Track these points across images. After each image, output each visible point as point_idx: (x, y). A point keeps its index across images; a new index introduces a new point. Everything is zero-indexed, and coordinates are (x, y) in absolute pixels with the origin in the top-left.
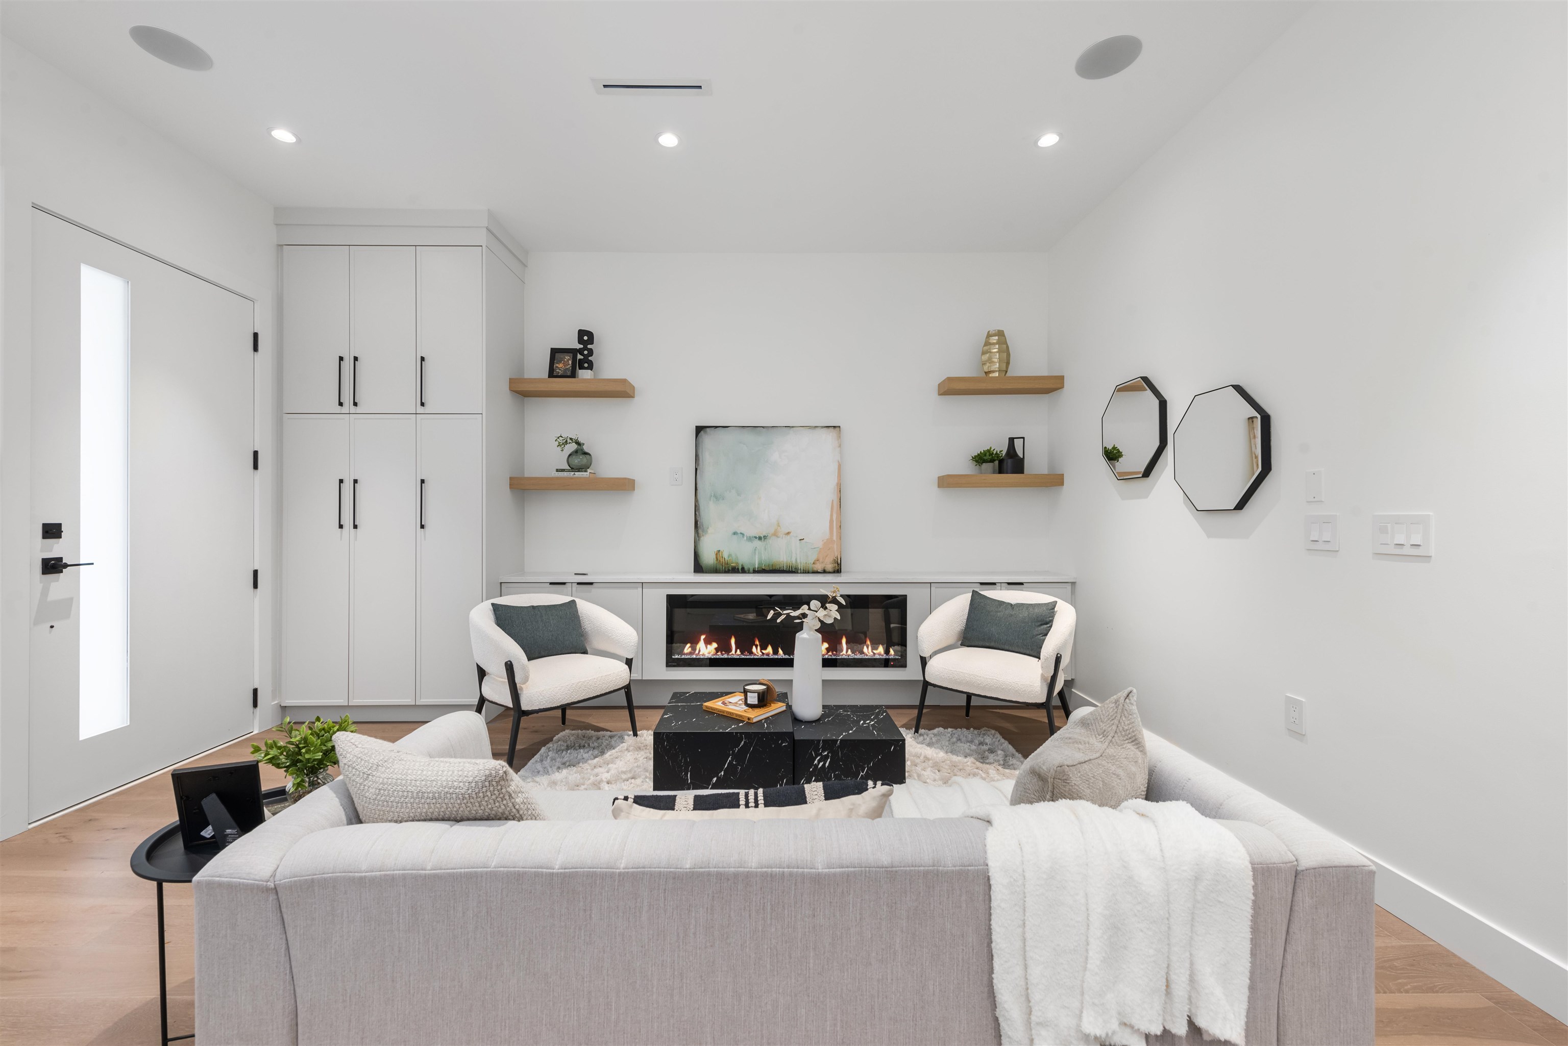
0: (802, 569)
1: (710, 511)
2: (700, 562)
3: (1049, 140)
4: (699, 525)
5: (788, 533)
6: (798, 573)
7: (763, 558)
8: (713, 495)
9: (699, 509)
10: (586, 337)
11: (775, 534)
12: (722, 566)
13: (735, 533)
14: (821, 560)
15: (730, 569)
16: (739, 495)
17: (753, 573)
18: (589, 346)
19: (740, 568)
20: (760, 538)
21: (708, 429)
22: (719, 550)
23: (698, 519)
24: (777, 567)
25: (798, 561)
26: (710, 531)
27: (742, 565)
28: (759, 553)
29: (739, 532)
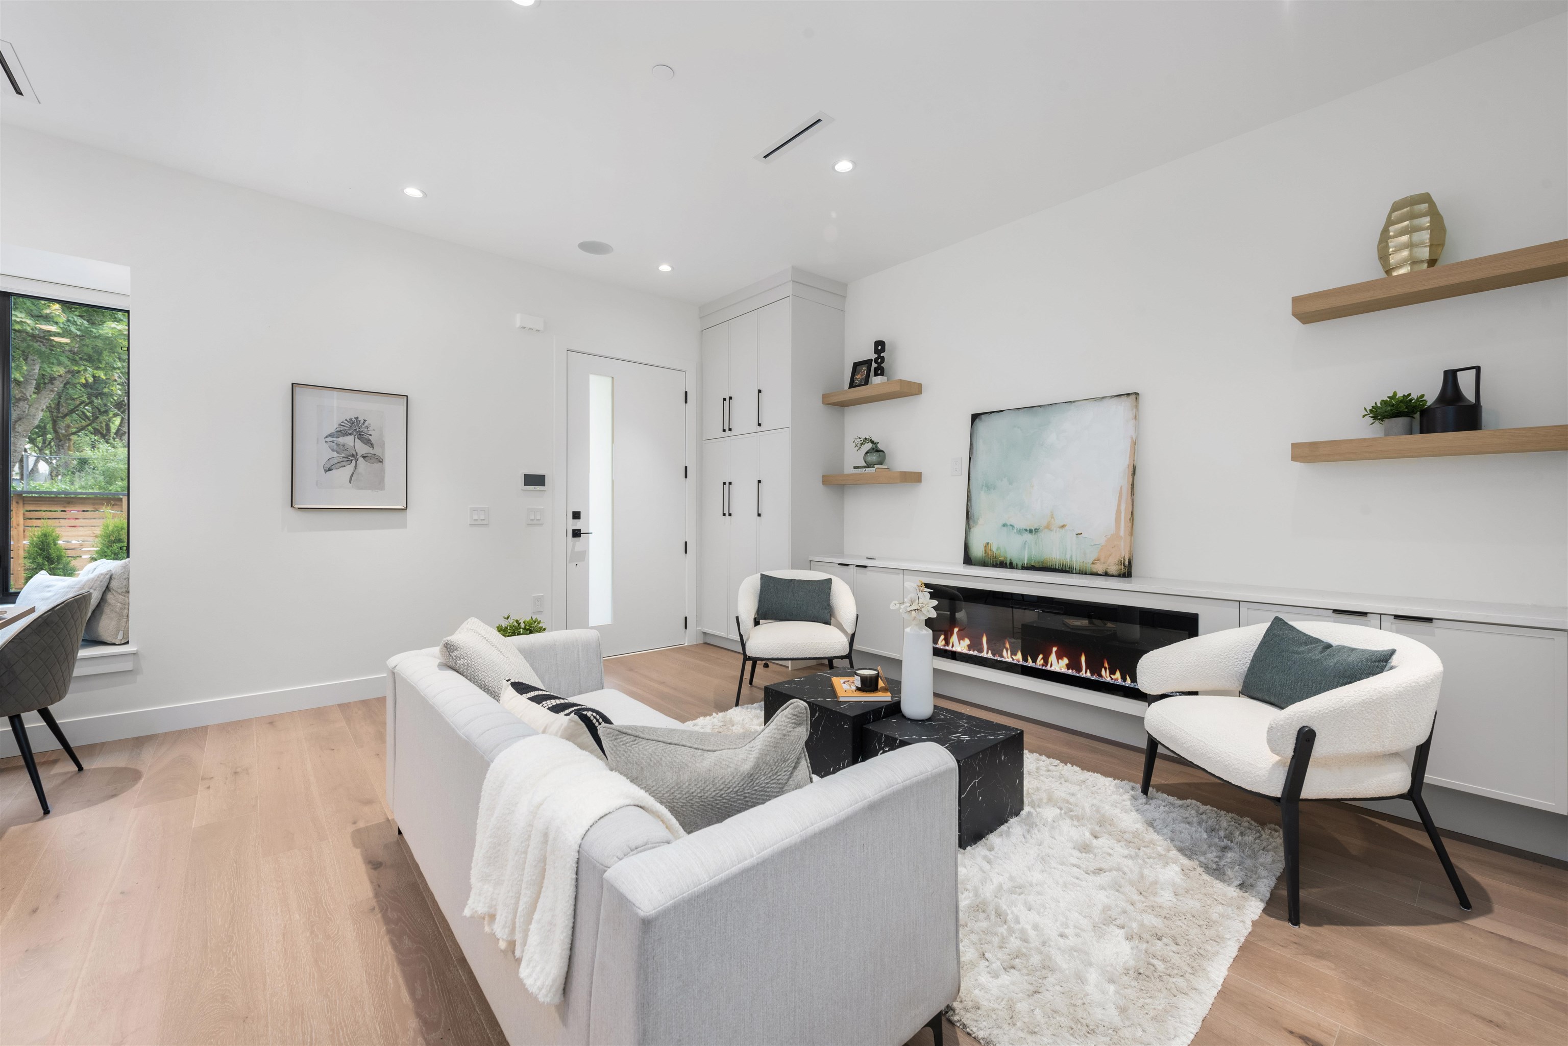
0: (1078, 568)
1: (981, 501)
2: (969, 554)
4: (970, 516)
5: (1063, 526)
6: (1072, 573)
7: (1033, 553)
8: (984, 484)
9: (970, 500)
10: (880, 346)
11: (1048, 527)
12: (991, 559)
13: (1004, 525)
14: (1102, 560)
15: (998, 563)
16: (1010, 483)
17: (1022, 569)
18: (882, 355)
19: (1008, 563)
20: (1031, 531)
21: (983, 416)
22: (987, 542)
23: (969, 509)
24: (1049, 565)
25: (1074, 559)
26: (981, 521)
27: (1010, 560)
28: (1028, 548)
29: (1009, 524)
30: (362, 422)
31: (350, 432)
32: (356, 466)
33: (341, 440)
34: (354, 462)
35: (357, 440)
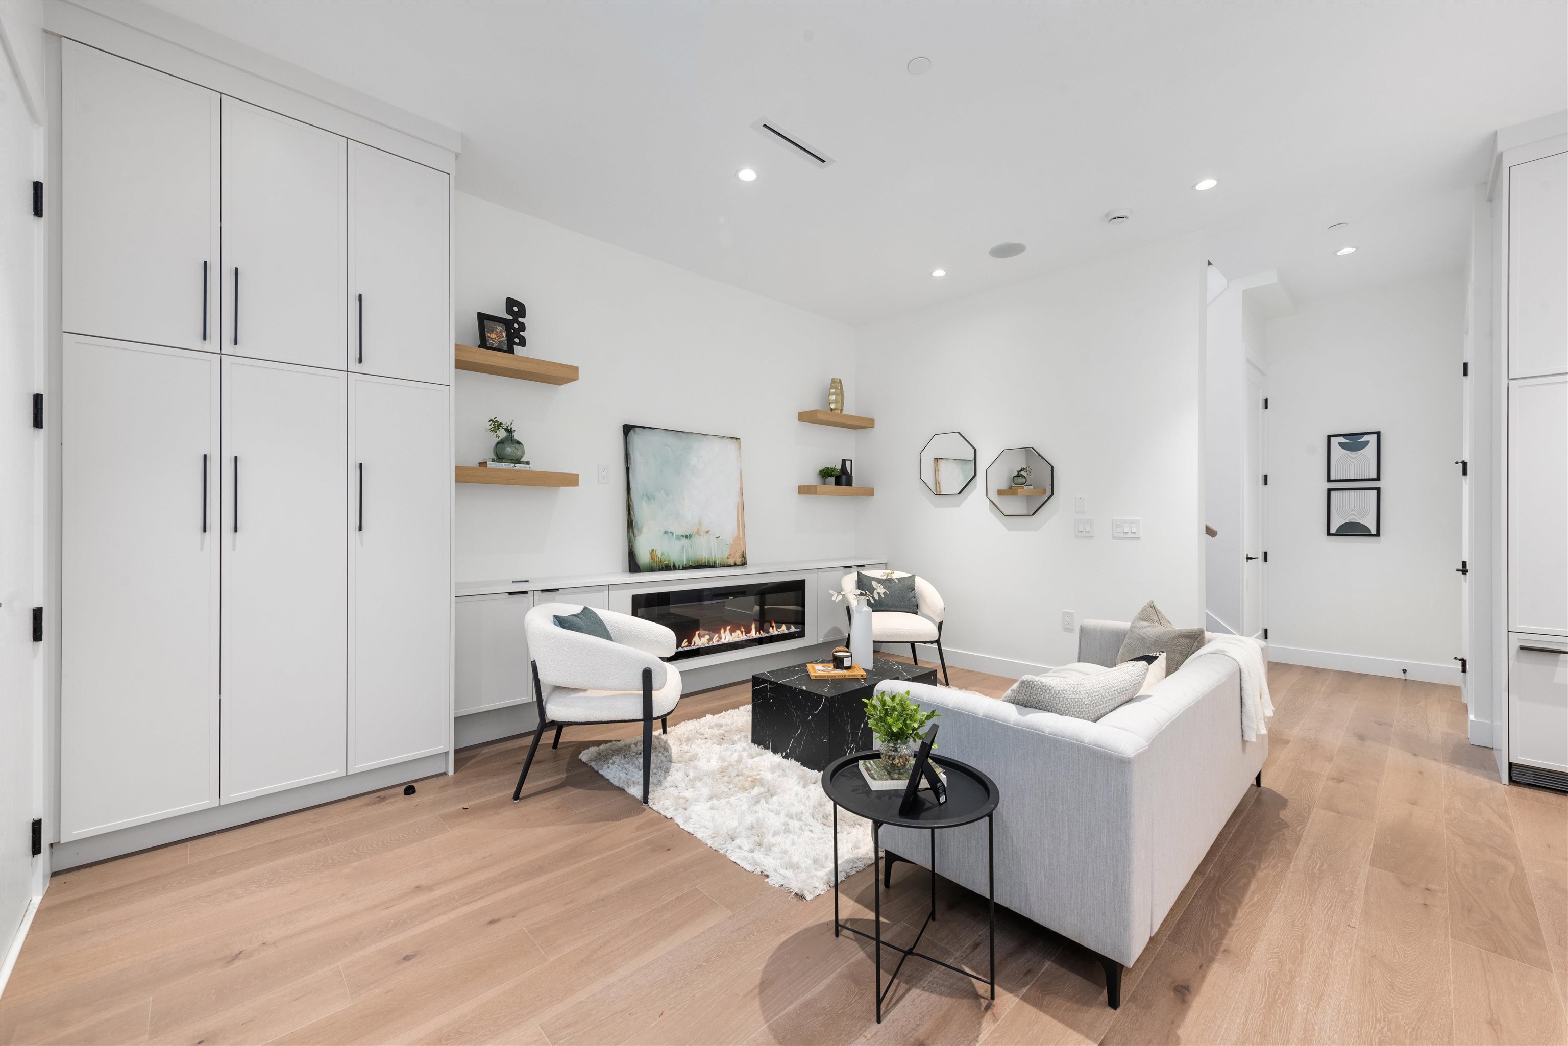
0: (719, 563)
1: (642, 510)
2: (634, 562)
3: (939, 273)
4: (634, 525)
5: (708, 532)
6: (716, 567)
7: (690, 555)
8: (645, 495)
9: (631, 509)
10: (516, 308)
11: (698, 533)
12: (657, 564)
13: (666, 532)
14: (732, 556)
15: (664, 567)
16: (667, 495)
17: (683, 569)
18: (520, 320)
19: (672, 565)
20: (686, 537)
21: (637, 429)
22: (653, 548)
23: (632, 518)
24: (701, 563)
25: (717, 557)
26: (645, 530)
27: (673, 563)
28: (686, 551)
29: (669, 531)
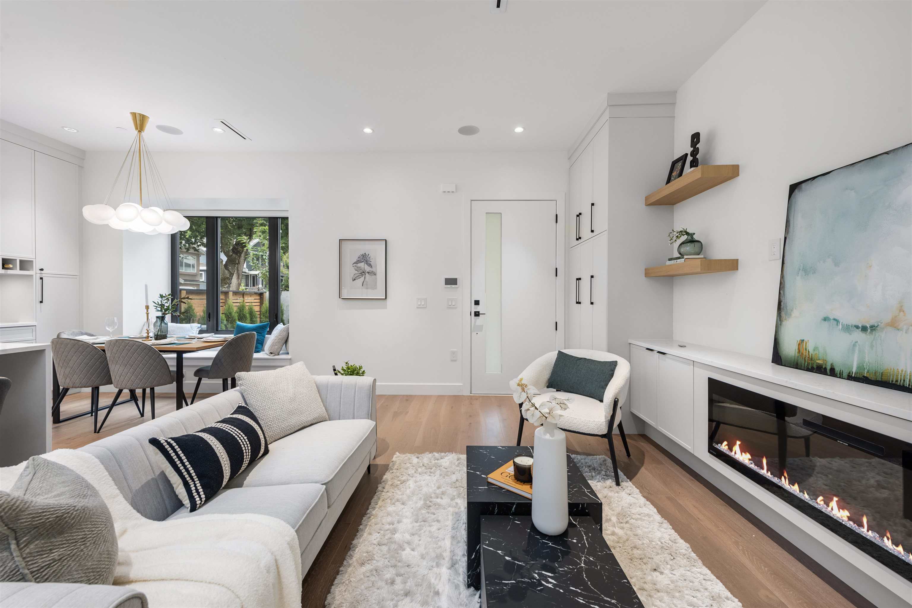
2: (779, 352)
4: (782, 307)
7: (867, 360)
8: (801, 269)
9: (784, 287)
10: (696, 139)
11: (894, 324)
12: (805, 361)
13: (826, 319)
15: (815, 367)
16: (837, 264)
17: (848, 379)
18: (698, 147)
19: (828, 368)
20: (864, 329)
21: (803, 185)
22: (802, 339)
23: (782, 299)
24: (892, 379)
26: (795, 313)
27: (832, 365)
28: (860, 351)
29: (832, 318)
30: (367, 255)
31: (362, 261)
32: (365, 277)
33: (359, 265)
34: (364, 275)
35: (365, 265)
